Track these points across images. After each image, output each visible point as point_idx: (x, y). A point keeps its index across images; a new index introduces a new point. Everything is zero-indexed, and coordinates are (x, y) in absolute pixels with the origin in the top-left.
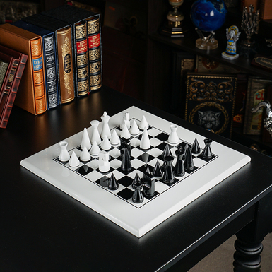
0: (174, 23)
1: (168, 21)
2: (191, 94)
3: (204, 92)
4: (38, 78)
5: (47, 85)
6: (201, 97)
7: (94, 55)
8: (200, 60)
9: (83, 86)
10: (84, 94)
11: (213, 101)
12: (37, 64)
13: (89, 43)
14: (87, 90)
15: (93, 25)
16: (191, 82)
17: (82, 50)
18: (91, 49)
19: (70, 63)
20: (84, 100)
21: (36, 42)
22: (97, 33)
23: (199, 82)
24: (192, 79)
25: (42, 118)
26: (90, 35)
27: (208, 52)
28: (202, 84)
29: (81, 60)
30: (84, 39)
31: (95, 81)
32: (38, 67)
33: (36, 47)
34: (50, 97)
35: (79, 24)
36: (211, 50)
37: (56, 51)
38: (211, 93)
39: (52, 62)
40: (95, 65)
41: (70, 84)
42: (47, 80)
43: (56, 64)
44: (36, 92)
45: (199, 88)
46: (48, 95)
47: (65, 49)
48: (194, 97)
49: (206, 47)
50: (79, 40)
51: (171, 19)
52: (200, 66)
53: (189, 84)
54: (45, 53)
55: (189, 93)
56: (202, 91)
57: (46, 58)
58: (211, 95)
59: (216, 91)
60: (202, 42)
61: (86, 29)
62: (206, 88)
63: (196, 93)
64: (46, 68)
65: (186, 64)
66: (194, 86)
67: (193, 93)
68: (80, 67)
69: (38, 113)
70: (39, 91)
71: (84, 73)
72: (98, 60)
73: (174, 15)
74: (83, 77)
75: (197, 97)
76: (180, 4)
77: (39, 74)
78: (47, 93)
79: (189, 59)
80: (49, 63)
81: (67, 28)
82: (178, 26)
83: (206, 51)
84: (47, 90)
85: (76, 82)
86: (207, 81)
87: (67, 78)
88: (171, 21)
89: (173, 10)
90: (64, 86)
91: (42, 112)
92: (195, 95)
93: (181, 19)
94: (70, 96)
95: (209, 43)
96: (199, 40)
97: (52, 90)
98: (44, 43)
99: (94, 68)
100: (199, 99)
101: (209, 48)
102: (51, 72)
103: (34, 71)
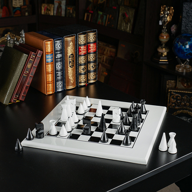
0: (162, 54)
1: (158, 52)
2: (171, 103)
3: (180, 103)
4: (49, 68)
5: (56, 74)
6: (178, 106)
7: (92, 57)
8: (179, 81)
9: (82, 78)
10: (83, 84)
11: (186, 109)
12: (49, 58)
13: (88, 49)
14: (85, 82)
15: (92, 37)
16: (171, 94)
17: (83, 52)
18: (90, 53)
19: (73, 61)
20: (83, 89)
21: (49, 43)
22: (94, 42)
23: (177, 95)
24: (172, 93)
25: (51, 97)
26: (90, 43)
27: (184, 74)
28: (179, 96)
29: (82, 60)
30: (85, 45)
31: (92, 76)
32: (49, 60)
33: (49, 46)
34: (58, 83)
35: (81, 34)
36: (186, 73)
37: (63, 51)
38: (185, 104)
39: (60, 58)
40: (92, 64)
41: (73, 76)
42: (56, 71)
43: (63, 60)
44: (47, 78)
45: (177, 100)
46: (56, 82)
47: (70, 50)
48: (173, 106)
49: (183, 70)
50: (80, 45)
51: (160, 50)
52: (180, 85)
53: (170, 96)
54: (56, 51)
55: (169, 103)
56: (179, 101)
57: (56, 55)
58: (185, 105)
59: (189, 102)
60: (180, 67)
61: (87, 38)
62: (182, 100)
63: (174, 103)
64: (56, 62)
65: (170, 83)
66: (173, 98)
67: (173, 103)
68: (81, 65)
69: (48, 93)
70: (50, 78)
71: (83, 69)
72: (95, 62)
73: (162, 48)
74: (83, 72)
75: (175, 106)
76: (166, 40)
77: (50, 66)
78: (55, 80)
79: (172, 80)
80: (58, 59)
81: (72, 36)
82: (165, 56)
83: (183, 73)
84: (56, 78)
85: (77, 75)
86: (183, 94)
87: (70, 71)
88: (160, 52)
89: (162, 45)
90: (68, 77)
91: (51, 93)
92: (174, 105)
93: (168, 51)
94: (73, 84)
95: (185, 68)
96: (178, 65)
97: (59, 78)
98: (55, 44)
99: (91, 67)
100: (177, 107)
101: (185, 71)
102: (59, 66)
103: (47, 63)
